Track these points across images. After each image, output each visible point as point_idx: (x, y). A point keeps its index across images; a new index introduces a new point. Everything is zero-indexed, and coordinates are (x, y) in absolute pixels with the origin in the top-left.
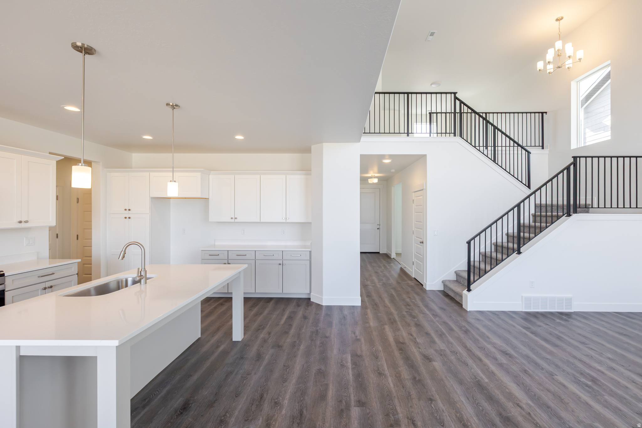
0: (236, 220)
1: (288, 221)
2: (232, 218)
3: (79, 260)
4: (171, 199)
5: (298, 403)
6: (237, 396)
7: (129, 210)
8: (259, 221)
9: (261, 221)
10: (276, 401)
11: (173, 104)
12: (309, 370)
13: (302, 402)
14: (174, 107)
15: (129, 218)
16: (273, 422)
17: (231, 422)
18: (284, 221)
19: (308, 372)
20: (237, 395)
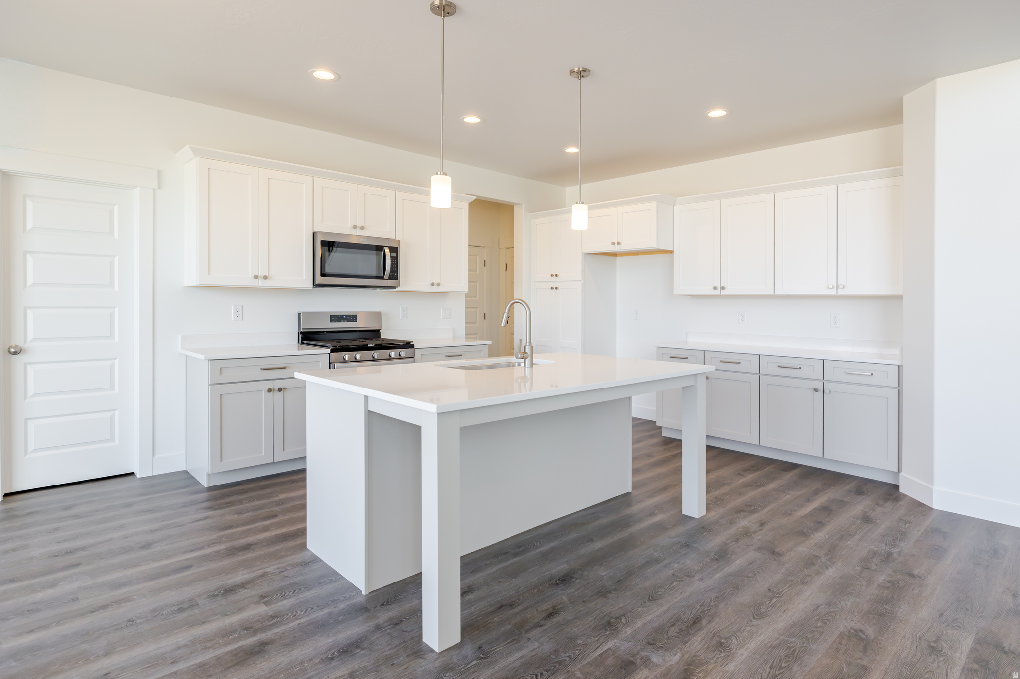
0: (724, 293)
1: (841, 292)
2: (715, 288)
3: (490, 342)
4: (618, 258)
5: (771, 668)
6: (652, 600)
7: (556, 275)
8: (772, 293)
9: (777, 293)
10: (722, 641)
11: (579, 68)
12: (828, 620)
13: (782, 671)
14: (582, 73)
15: (556, 288)
16: (699, 672)
17: (623, 632)
18: (833, 292)
19: (826, 623)
20: (652, 598)
